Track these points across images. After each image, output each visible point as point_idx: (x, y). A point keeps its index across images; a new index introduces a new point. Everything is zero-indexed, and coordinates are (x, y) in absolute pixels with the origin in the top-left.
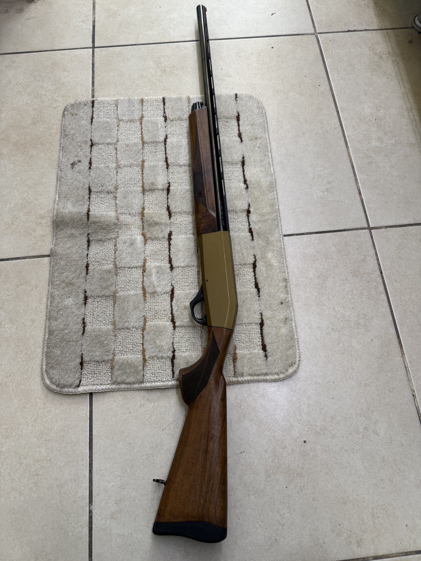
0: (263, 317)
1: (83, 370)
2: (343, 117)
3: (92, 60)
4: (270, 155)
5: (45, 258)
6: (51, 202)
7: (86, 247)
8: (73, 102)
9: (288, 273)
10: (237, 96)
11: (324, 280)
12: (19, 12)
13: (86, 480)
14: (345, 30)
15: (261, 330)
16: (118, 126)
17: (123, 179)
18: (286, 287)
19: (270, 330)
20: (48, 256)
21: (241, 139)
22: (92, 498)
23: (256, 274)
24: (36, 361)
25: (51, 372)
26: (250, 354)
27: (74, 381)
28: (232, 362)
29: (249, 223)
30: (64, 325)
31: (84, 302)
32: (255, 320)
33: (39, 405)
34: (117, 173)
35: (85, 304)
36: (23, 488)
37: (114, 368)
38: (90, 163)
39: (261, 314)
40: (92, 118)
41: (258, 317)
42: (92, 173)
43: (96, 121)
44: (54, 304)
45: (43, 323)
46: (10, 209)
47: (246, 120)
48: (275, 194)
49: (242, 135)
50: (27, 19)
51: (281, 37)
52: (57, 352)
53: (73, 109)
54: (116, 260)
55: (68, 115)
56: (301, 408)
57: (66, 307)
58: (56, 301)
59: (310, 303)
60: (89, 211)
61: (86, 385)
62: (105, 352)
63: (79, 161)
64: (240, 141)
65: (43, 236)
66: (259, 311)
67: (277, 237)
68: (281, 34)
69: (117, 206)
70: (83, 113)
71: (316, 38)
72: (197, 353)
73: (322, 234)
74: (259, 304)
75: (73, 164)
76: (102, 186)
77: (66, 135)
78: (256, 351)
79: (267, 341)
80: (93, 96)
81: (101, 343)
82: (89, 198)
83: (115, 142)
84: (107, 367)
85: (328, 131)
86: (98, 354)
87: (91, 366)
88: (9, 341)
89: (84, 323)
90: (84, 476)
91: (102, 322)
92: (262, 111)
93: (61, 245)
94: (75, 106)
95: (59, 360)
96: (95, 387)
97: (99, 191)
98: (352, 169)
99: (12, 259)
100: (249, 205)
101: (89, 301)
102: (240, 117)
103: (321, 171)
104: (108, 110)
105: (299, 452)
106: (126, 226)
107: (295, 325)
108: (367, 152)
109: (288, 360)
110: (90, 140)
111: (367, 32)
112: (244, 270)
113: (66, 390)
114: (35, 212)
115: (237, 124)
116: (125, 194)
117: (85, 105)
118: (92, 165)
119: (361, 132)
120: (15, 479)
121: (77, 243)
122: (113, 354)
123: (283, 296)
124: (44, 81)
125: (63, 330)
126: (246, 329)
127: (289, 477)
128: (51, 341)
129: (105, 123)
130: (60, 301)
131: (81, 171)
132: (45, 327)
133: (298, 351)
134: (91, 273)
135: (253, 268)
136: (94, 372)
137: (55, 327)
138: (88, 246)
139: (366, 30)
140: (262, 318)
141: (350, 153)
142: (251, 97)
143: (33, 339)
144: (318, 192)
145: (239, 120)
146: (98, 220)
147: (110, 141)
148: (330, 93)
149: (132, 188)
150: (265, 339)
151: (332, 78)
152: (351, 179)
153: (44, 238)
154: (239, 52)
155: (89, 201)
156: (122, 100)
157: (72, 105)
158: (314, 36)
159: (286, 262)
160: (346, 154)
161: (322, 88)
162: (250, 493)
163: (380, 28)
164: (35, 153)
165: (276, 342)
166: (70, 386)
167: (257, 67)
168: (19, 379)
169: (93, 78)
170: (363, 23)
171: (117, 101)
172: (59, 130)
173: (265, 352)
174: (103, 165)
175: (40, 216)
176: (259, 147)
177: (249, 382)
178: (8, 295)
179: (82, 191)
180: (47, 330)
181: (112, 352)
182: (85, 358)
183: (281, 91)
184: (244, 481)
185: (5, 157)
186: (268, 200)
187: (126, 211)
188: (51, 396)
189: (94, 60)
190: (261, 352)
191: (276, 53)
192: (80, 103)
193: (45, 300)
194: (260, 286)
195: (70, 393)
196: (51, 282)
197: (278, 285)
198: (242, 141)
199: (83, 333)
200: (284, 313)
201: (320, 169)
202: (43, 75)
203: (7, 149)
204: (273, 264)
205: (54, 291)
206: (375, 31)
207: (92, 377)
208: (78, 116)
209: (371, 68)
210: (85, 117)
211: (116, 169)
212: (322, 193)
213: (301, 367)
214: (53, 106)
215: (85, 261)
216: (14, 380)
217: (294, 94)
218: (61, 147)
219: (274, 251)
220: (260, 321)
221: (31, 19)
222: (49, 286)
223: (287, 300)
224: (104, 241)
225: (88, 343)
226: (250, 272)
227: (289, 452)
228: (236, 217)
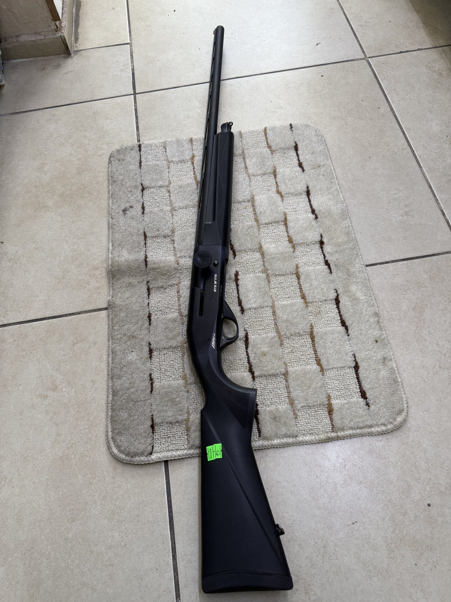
0: (356, 358)
1: (154, 434)
2: (411, 137)
3: (135, 106)
4: (337, 182)
5: (102, 312)
6: (104, 251)
7: (146, 295)
8: (118, 148)
9: (377, 306)
10: (292, 126)
11: (421, 312)
12: (56, 68)
13: (169, 569)
14: (397, 52)
15: (357, 374)
16: (168, 168)
17: (180, 221)
18: (378, 322)
19: (367, 373)
20: (106, 309)
21: (303, 168)
22: (179, 592)
23: (341, 310)
24: (99, 427)
25: (119, 438)
26: (348, 403)
27: (146, 448)
28: (327, 414)
29: (324, 255)
30: (130, 384)
31: (150, 355)
32: (347, 363)
33: (107, 479)
34: (172, 216)
35: (151, 357)
36: (95, 583)
37: (190, 428)
38: (143, 208)
39: (353, 356)
40: (140, 163)
41: (350, 359)
42: (146, 219)
43: (145, 165)
44: (116, 361)
45: (105, 383)
46: (60, 262)
47: (305, 149)
48: (349, 222)
49: (303, 164)
50: (64, 74)
51: (329, 65)
52: (124, 415)
53: (120, 154)
54: (181, 307)
55: (115, 161)
56: (417, 463)
57: (130, 363)
58: (119, 357)
59: (409, 339)
60: (146, 257)
61: (160, 452)
62: (178, 411)
63: (131, 207)
64: (302, 170)
65: (98, 288)
66: (351, 352)
67: (359, 267)
68: (330, 62)
69: (175, 250)
70: (130, 157)
71: (367, 63)
72: (285, 405)
73: (410, 261)
74: (350, 344)
75: (124, 210)
76: (158, 231)
77: (115, 181)
78: (354, 399)
79: (366, 387)
80: (139, 141)
81: (173, 401)
82: (145, 244)
83: (167, 184)
84: (181, 429)
85: (396, 153)
86: (170, 414)
87: (163, 429)
88: (67, 407)
89: (151, 379)
90: (167, 564)
91: (171, 377)
92: (322, 138)
93: (120, 295)
94: (122, 151)
95: (127, 424)
96: (170, 454)
97: (155, 236)
98: (430, 190)
99: (66, 315)
100: (321, 236)
101: (155, 354)
102: (298, 146)
103: (396, 194)
104: (156, 152)
105: (424, 518)
106: (187, 270)
107: (396, 365)
108: (443, 171)
109: (395, 407)
110: (140, 185)
111: (421, 51)
112: (326, 307)
113: (137, 459)
114: (88, 264)
115: (296, 154)
116: (183, 236)
117: (132, 150)
118: (146, 210)
119: (433, 150)
120: (86, 572)
121: (136, 292)
122: (187, 413)
123: (376, 333)
124: (86, 131)
125: (128, 389)
126: (338, 374)
127: (417, 550)
128: (116, 403)
129: (154, 166)
130: (123, 356)
131: (135, 217)
132: (108, 387)
133: (404, 396)
134: (154, 323)
135: (336, 304)
136: (167, 435)
137: (119, 387)
138: (149, 295)
139: (419, 50)
140: (355, 360)
141: (424, 173)
142: (307, 126)
143: (95, 403)
144: (397, 216)
145: (298, 149)
146: (156, 266)
147: (161, 184)
148: (392, 115)
149: (190, 230)
150: (363, 385)
151: (391, 99)
152: (431, 199)
153: (100, 291)
154: (287, 83)
155: (146, 247)
156: (170, 142)
157: (118, 151)
158: (364, 60)
159: (373, 294)
160: (420, 174)
161: (382, 111)
162: (372, 574)
163: (434, 46)
164: (82, 203)
165: (377, 387)
166: (142, 454)
167: (309, 96)
168: (82, 450)
169: (137, 123)
170: (415, 43)
171: (165, 143)
172: (106, 178)
173: (365, 400)
174: (156, 209)
175: (93, 267)
176: (323, 175)
177: (350, 437)
178: (64, 355)
179: (137, 238)
180: (110, 391)
181: (185, 410)
182: (156, 420)
183: (338, 117)
184: (361, 560)
185: (51, 210)
186: (342, 228)
187: (186, 254)
188: (120, 468)
189: (136, 106)
190: (361, 400)
191: (327, 81)
192: (126, 148)
193: (105, 357)
194: (347, 324)
195: (142, 462)
196: (111, 337)
197: (368, 321)
198: (304, 171)
199: (151, 391)
200: (381, 352)
201: (394, 192)
202: (86, 125)
203: (53, 201)
204: (359, 298)
205: (116, 346)
206: (430, 50)
207: (165, 442)
208: (125, 161)
209: (431, 85)
210: (133, 162)
211: (171, 211)
212: (401, 218)
213: (410, 415)
214: (97, 154)
215: (147, 311)
216: (76, 452)
217: (353, 119)
218: (110, 194)
219: (358, 283)
220: (354, 364)
221: (69, 73)
222: (109, 341)
223: (383, 337)
224: (165, 287)
225: (158, 402)
226: (333, 309)
227: (411, 519)
228: (308, 250)
